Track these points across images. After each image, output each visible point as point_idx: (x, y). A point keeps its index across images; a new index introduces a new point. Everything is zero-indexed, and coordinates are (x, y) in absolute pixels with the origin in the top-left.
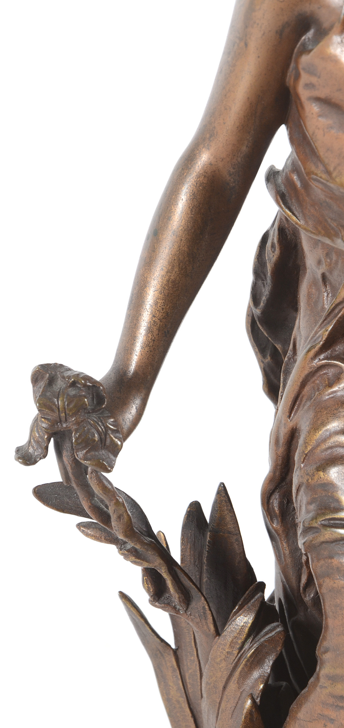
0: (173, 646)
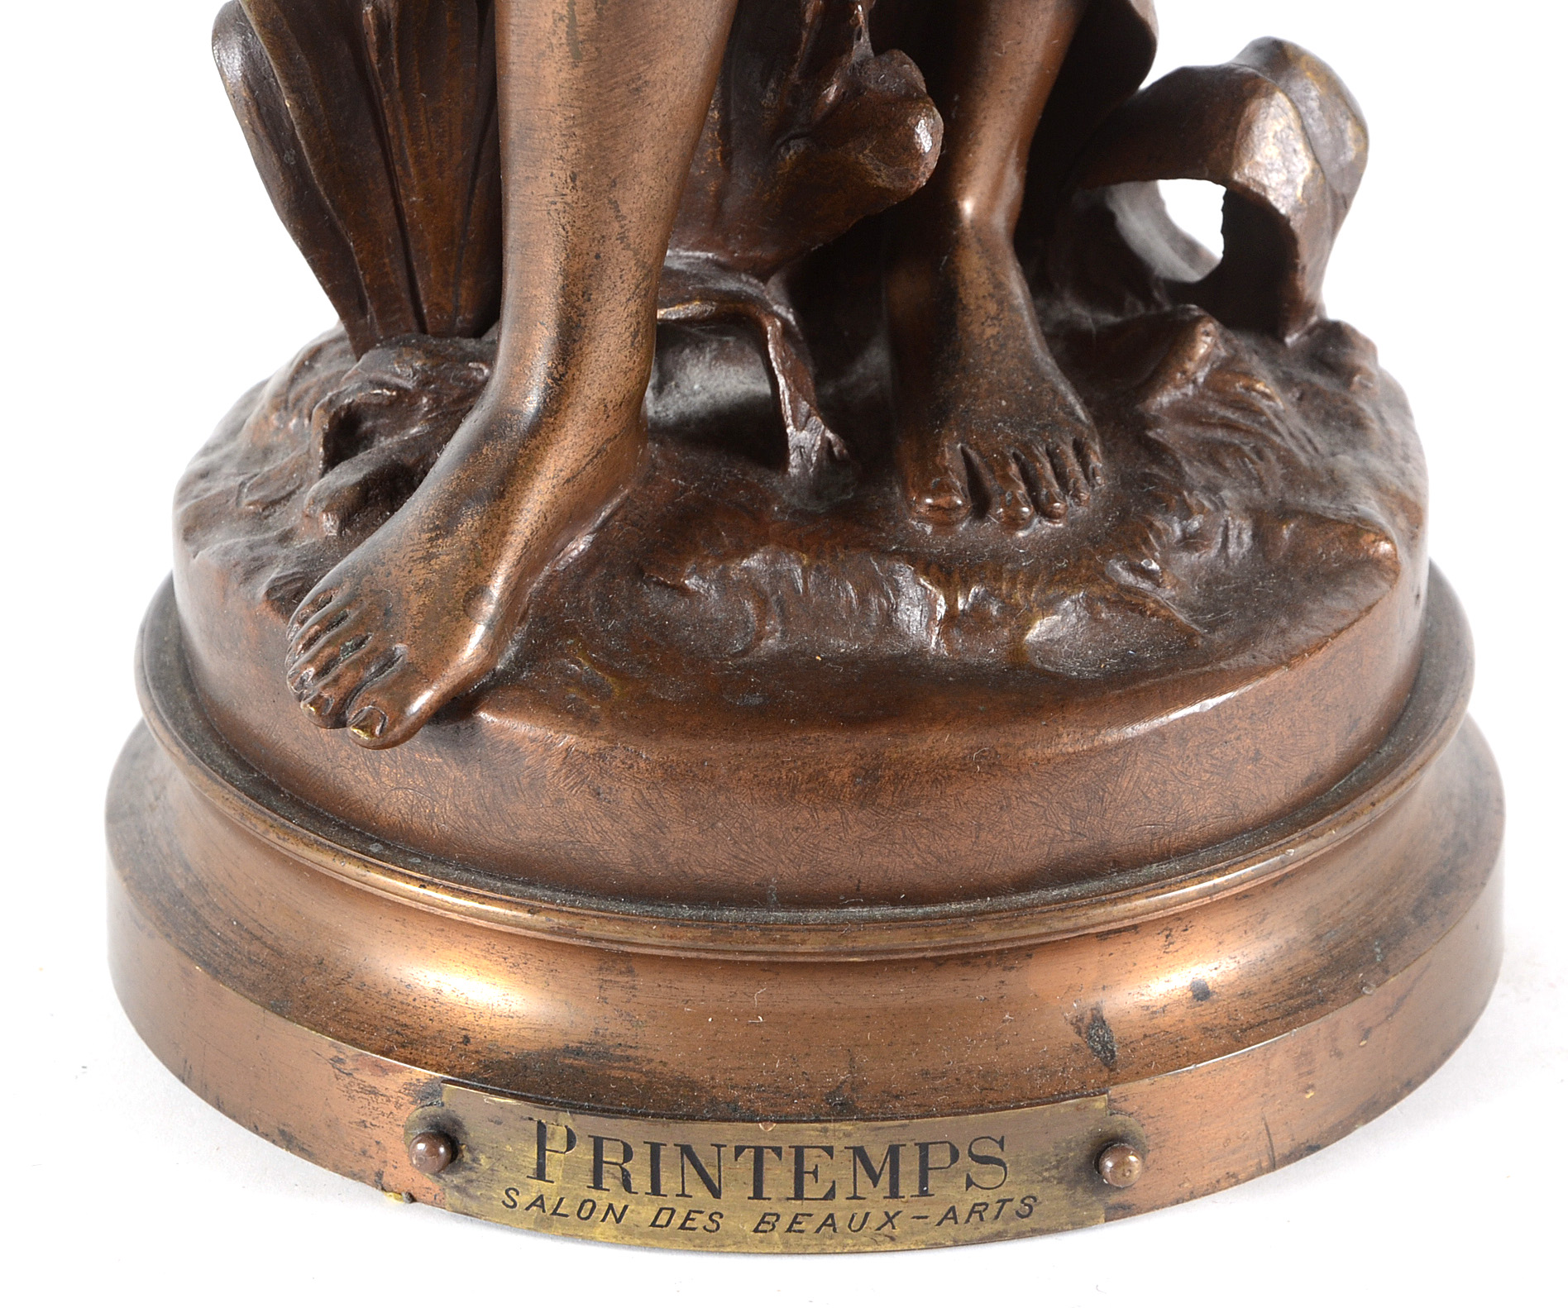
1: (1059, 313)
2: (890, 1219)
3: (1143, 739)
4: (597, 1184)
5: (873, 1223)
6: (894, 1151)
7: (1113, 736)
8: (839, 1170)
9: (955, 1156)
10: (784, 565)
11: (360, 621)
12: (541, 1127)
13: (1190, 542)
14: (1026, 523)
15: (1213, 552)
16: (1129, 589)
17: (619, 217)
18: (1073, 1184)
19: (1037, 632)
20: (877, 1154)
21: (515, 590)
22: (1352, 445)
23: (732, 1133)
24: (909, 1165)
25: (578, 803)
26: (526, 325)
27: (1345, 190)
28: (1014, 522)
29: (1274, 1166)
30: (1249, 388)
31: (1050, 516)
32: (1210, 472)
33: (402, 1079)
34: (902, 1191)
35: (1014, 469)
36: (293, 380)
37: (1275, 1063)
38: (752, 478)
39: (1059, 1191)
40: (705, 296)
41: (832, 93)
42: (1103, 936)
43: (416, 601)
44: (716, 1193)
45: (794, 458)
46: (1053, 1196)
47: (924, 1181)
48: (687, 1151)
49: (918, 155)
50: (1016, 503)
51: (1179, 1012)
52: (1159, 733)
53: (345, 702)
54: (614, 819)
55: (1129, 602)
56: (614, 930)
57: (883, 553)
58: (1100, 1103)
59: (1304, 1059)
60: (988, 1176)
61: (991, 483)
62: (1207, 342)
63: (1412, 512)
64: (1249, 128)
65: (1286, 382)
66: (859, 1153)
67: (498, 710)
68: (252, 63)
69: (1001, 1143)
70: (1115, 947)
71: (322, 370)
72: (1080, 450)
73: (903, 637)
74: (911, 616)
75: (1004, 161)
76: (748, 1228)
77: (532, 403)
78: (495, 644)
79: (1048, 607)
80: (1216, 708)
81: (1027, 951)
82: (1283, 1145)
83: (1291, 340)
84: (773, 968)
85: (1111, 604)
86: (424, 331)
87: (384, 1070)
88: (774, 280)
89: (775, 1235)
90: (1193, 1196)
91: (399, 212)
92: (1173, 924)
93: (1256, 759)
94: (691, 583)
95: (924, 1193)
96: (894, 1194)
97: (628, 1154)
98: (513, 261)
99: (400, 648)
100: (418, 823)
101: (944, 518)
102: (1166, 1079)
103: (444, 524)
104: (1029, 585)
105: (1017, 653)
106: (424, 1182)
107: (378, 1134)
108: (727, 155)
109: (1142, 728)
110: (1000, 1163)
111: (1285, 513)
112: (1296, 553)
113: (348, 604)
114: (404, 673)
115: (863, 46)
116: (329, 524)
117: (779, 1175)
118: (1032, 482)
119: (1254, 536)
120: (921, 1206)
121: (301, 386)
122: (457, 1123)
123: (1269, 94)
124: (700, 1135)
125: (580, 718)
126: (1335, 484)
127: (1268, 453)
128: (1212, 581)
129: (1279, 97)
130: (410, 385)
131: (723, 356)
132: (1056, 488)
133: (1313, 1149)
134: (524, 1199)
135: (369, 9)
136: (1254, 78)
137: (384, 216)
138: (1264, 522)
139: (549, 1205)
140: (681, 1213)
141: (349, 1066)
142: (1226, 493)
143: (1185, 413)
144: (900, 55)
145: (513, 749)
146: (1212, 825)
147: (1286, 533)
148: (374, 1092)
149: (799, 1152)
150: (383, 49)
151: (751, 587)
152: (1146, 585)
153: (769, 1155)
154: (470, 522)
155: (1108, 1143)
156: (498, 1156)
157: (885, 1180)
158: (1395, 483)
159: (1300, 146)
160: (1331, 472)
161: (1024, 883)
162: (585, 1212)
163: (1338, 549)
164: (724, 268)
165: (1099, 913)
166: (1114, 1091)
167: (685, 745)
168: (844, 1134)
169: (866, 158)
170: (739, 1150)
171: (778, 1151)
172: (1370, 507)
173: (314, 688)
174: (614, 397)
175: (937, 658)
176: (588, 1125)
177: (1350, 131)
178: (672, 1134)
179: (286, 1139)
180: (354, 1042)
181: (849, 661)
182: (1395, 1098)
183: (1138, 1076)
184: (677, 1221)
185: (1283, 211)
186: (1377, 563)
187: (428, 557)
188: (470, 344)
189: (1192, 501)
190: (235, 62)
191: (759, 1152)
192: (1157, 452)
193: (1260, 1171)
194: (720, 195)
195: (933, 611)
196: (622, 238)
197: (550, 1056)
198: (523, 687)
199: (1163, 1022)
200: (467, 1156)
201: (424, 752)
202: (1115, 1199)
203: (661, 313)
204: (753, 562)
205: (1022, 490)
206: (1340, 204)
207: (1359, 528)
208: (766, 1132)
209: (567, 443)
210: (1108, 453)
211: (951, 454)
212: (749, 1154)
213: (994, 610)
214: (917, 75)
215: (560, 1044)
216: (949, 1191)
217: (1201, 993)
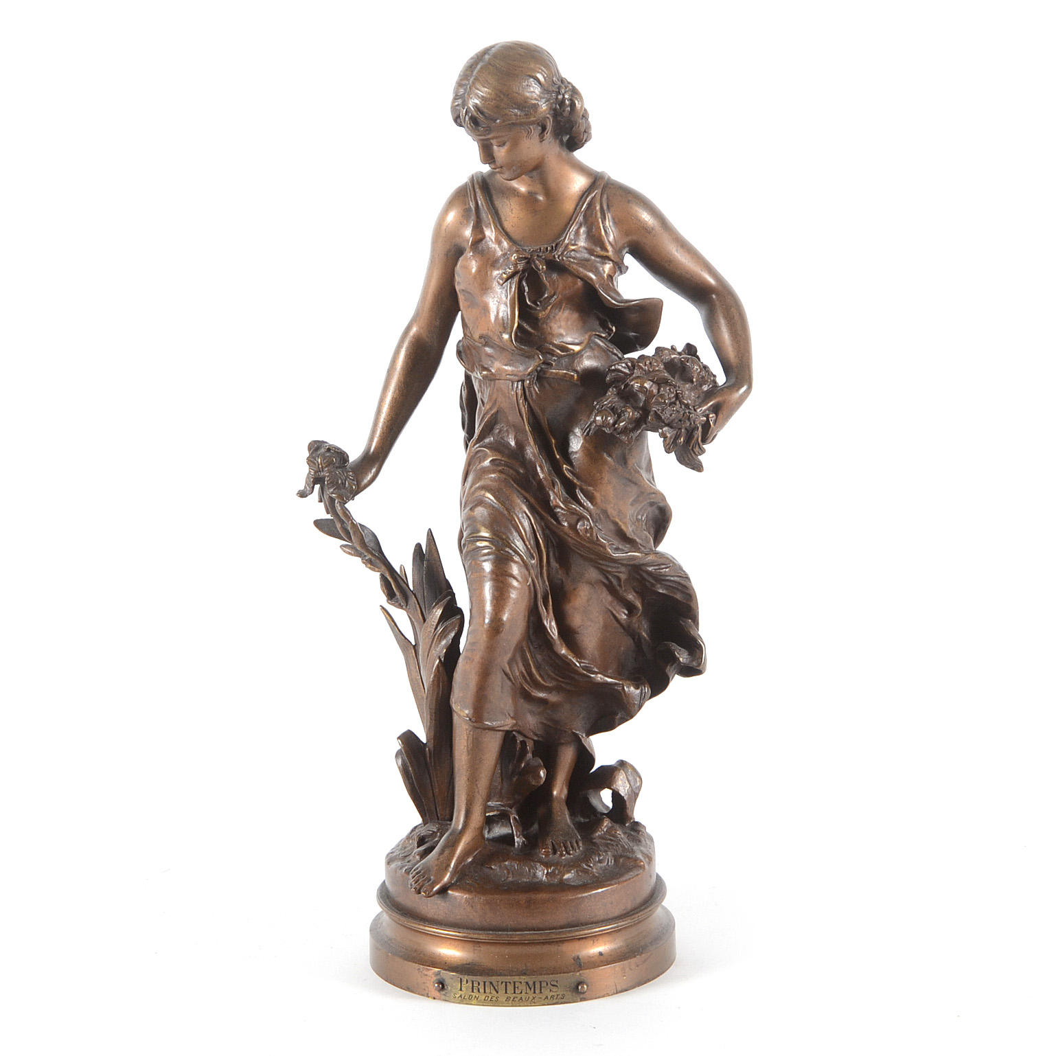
0: (414, 644)
1: (577, 819)
2: (534, 998)
3: (586, 897)
4: (473, 991)
5: (530, 999)
6: (534, 983)
7: (580, 896)
8: (523, 987)
9: (547, 984)
10: (513, 864)
11: (424, 873)
12: (461, 979)
13: (600, 861)
14: (564, 856)
15: (606, 864)
16: (585, 869)
17: (478, 788)
18: (573, 992)
19: (566, 877)
20: (531, 983)
21: (456, 866)
22: (638, 845)
23: (500, 979)
24: (538, 986)
25: (469, 909)
26: (459, 811)
27: (637, 792)
28: (562, 855)
29: (617, 993)
30: (616, 833)
31: (570, 854)
32: (606, 848)
33: (432, 971)
34: (536, 992)
35: (562, 845)
36: (411, 833)
37: (617, 969)
38: (508, 848)
39: (570, 993)
40: (498, 811)
41: (523, 765)
42: (579, 939)
43: (435, 868)
44: (497, 992)
45: (516, 844)
46: (568, 995)
47: (541, 990)
48: (491, 983)
49: (541, 778)
50: (562, 851)
51: (596, 958)
52: (589, 895)
53: (420, 888)
54: (476, 912)
55: (585, 871)
56: (475, 936)
57: (533, 861)
58: (578, 974)
59: (623, 969)
60: (554, 989)
61: (557, 847)
62: (606, 823)
63: (650, 859)
64: (615, 777)
65: (625, 833)
66: (527, 983)
67: (452, 890)
68: (403, 761)
69: (557, 982)
70: (581, 942)
71: (417, 831)
72: (577, 842)
73: (538, 878)
74: (539, 874)
75: (563, 784)
76: (504, 1000)
77: (460, 827)
78: (451, 877)
79: (569, 872)
80: (602, 891)
81: (563, 941)
82: (619, 989)
83: (627, 825)
84: (509, 944)
85: (582, 872)
86: (438, 819)
87: (429, 970)
88: (513, 809)
89: (510, 1002)
90: (599, 997)
91: (433, 793)
92: (594, 937)
93: (612, 903)
94: (493, 867)
95: (541, 993)
96: (535, 993)
97: (479, 984)
98: (456, 798)
99: (432, 877)
100: (436, 917)
101: (547, 854)
102: (592, 970)
103: (442, 852)
104: (564, 867)
105: (561, 881)
106: (437, 994)
107: (427, 985)
108: (502, 780)
109: (586, 894)
110: (557, 986)
111: (621, 856)
112: (623, 865)
113: (422, 870)
114: (433, 883)
115: (530, 755)
116: (418, 857)
117: (510, 988)
118: (566, 848)
119: (615, 861)
120: (540, 996)
121: (412, 834)
122: (444, 980)
123: (620, 770)
124: (494, 979)
125: (469, 891)
126: (633, 852)
127: (619, 846)
128: (605, 869)
129: (622, 771)
130: (436, 830)
131: (503, 825)
132: (571, 849)
133: (626, 990)
134: (457, 996)
135: (427, 749)
136: (616, 767)
137: (431, 795)
138: (616, 858)
139: (463, 997)
140: (490, 997)
141: (421, 970)
142: (609, 853)
143: (601, 837)
144: (537, 758)
145: (455, 898)
146: (602, 918)
147: (621, 860)
148: (426, 975)
149: (514, 983)
150: (430, 757)
151: (506, 867)
152: (590, 869)
153: (508, 984)
154: (447, 852)
155: (580, 983)
156: (452, 986)
157: (532, 989)
158: (646, 852)
159: (626, 782)
160: (632, 849)
161: (562, 927)
162: (470, 998)
163: (632, 864)
164: (502, 806)
165: (577, 933)
166: (581, 972)
167: (490, 896)
168: (524, 979)
169: (530, 779)
170: (502, 983)
171: (510, 983)
172: (640, 856)
173: (414, 886)
174: (477, 827)
175: (545, 882)
176: (471, 978)
177: (638, 779)
178: (488, 979)
179: (408, 989)
180: (423, 965)
181: (526, 882)
182: (645, 983)
183: (587, 969)
184: (489, 999)
185: (623, 795)
186: (640, 866)
187: (438, 859)
188: (448, 822)
189: (601, 853)
190: (400, 761)
191: (506, 983)
192: (594, 844)
193: (614, 994)
194: (501, 789)
195: (544, 872)
196: (478, 792)
197: (463, 965)
198: (457, 886)
199: (593, 959)
200: (446, 987)
201: (437, 900)
202: (582, 996)
203: (487, 815)
204: (507, 863)
205: (563, 849)
206: (636, 795)
207: (636, 859)
208: (508, 979)
209: (467, 835)
210: (583, 844)
211: (549, 842)
212: (504, 983)
213: (557, 872)
214: (541, 762)
215: (465, 963)
216: (546, 992)
217: (601, 954)
